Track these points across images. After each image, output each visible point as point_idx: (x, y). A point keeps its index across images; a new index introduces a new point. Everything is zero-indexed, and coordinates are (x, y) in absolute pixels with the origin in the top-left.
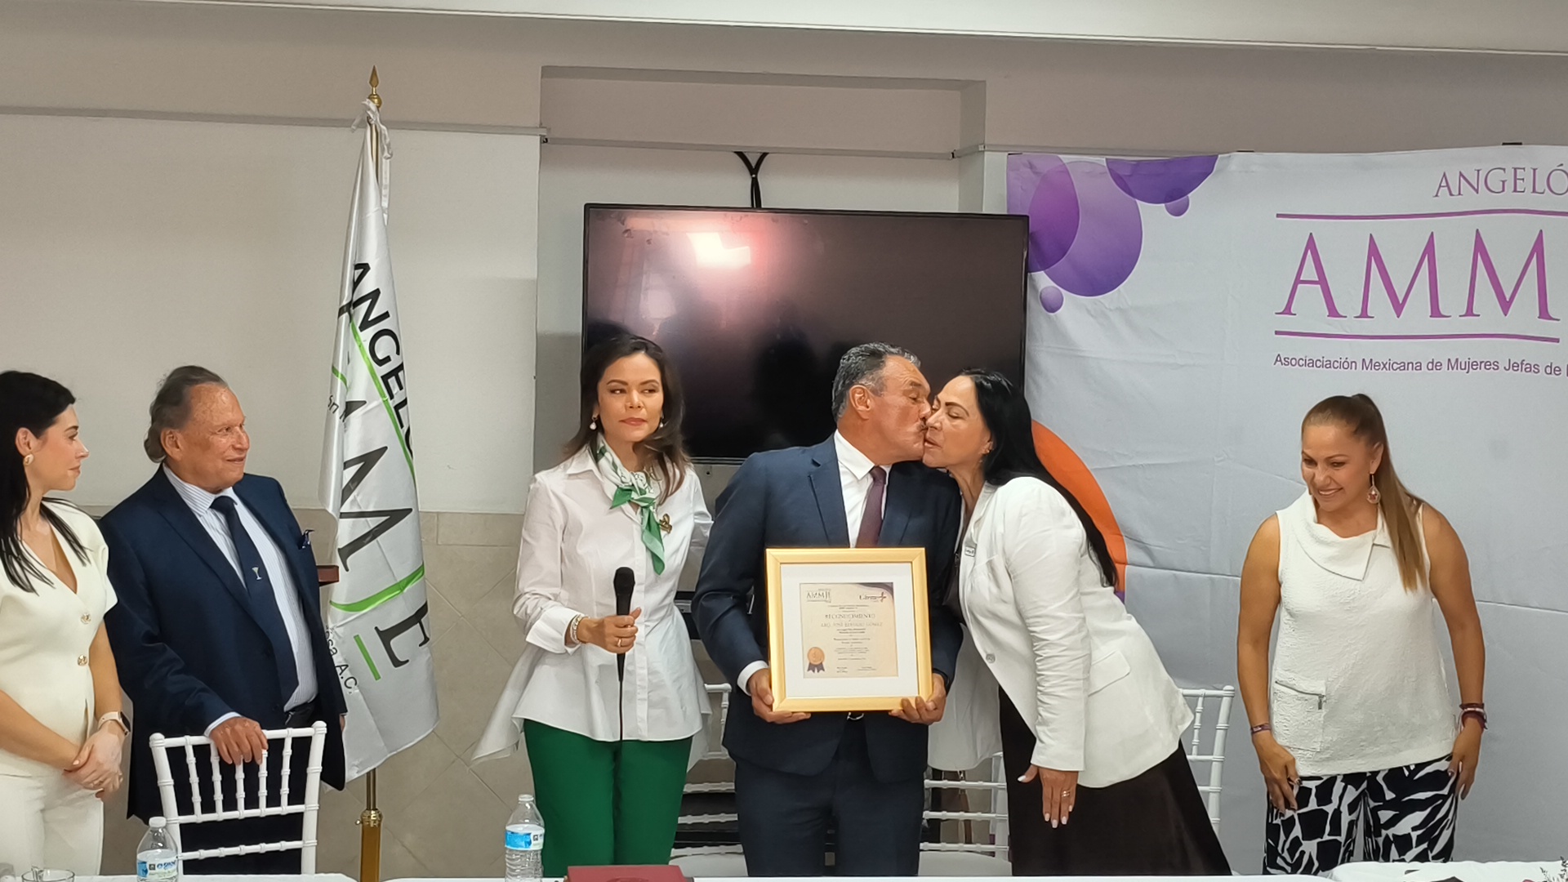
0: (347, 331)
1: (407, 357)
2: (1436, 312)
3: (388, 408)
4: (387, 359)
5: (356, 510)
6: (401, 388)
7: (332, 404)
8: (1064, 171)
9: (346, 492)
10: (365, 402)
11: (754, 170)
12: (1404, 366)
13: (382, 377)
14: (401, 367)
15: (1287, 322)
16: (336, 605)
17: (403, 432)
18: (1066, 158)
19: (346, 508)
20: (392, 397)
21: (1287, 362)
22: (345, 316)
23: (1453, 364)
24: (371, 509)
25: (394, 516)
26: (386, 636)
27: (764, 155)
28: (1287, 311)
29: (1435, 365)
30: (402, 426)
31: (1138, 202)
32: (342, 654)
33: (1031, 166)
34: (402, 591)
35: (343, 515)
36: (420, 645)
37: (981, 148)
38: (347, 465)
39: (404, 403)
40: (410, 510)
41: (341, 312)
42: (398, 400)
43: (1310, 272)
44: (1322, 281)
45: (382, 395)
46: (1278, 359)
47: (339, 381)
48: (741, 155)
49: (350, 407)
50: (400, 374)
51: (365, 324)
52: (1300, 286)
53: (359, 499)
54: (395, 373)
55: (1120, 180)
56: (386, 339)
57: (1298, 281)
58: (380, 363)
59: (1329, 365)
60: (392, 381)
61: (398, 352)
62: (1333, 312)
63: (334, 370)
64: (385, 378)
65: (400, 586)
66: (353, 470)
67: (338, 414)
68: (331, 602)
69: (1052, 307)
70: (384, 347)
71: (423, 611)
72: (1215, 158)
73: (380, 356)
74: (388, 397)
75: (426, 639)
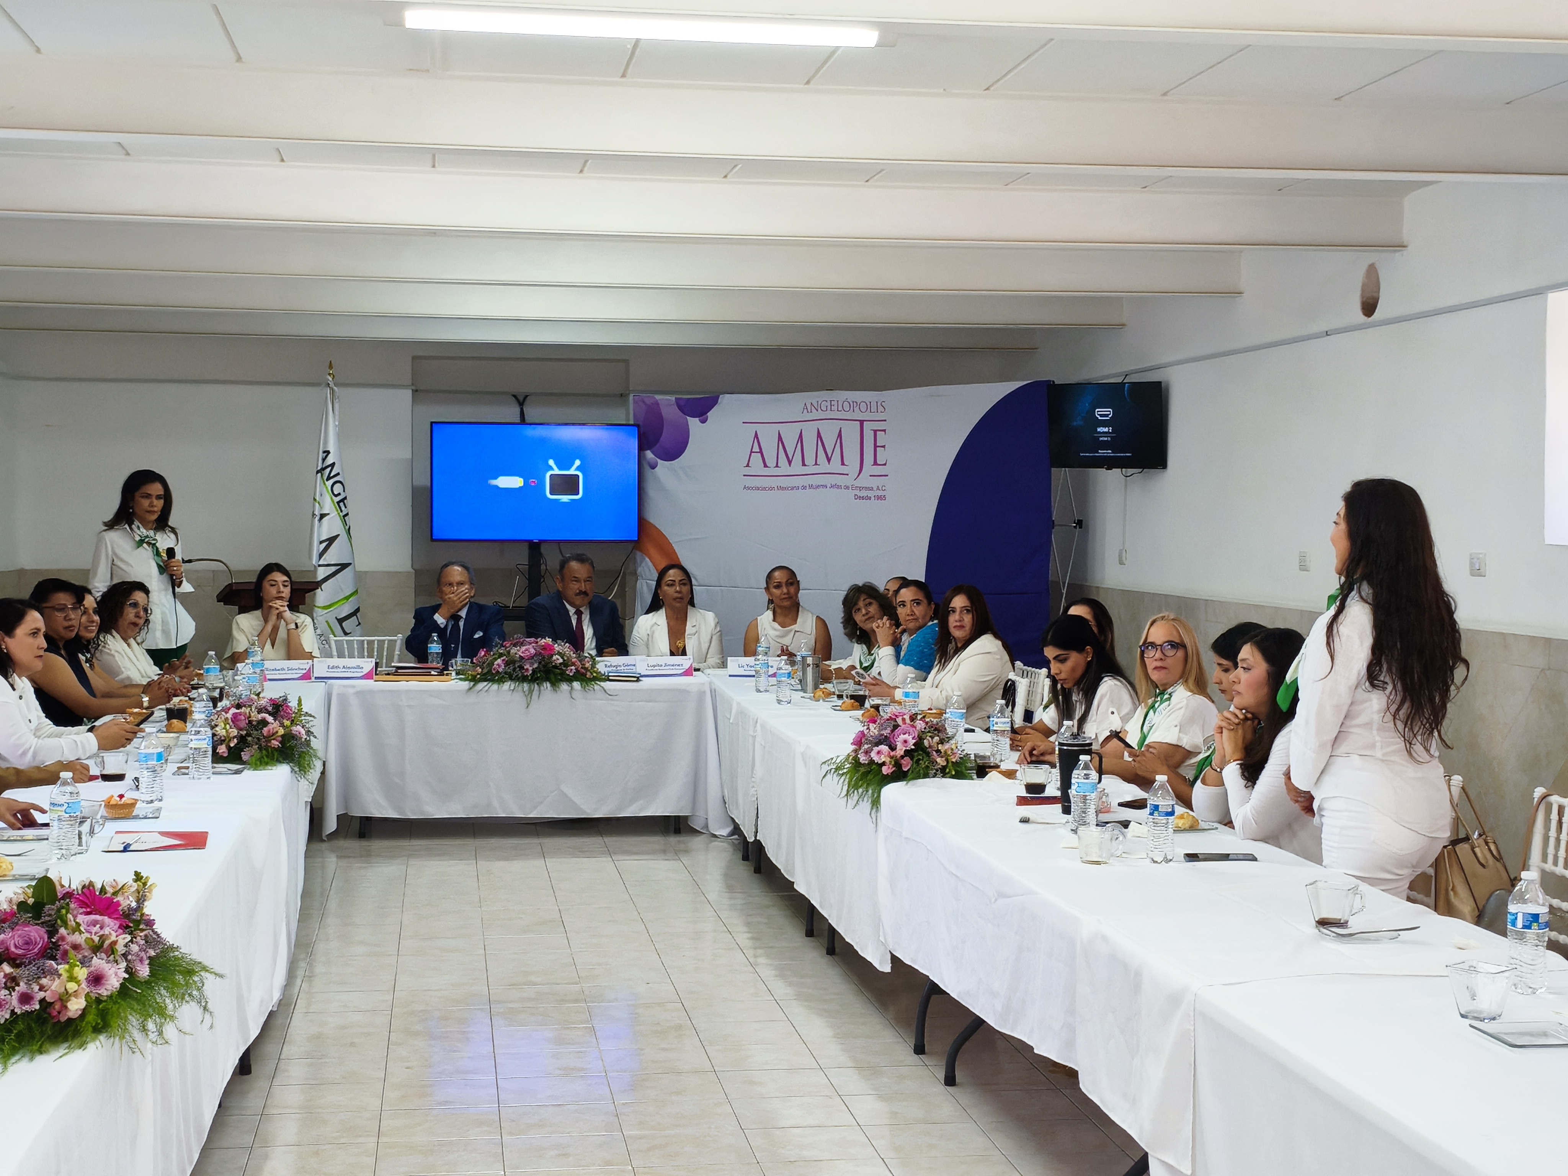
0: (320, 481)
1: (348, 493)
2: (804, 464)
3: (340, 516)
4: (339, 494)
5: (326, 563)
6: (346, 507)
7: (314, 514)
8: (657, 403)
9: (321, 555)
10: (328, 514)
11: (521, 404)
12: (792, 489)
13: (337, 502)
14: (345, 498)
15: (748, 471)
16: (319, 607)
17: (347, 528)
18: (658, 397)
19: (321, 562)
20: (341, 511)
21: (749, 488)
22: (319, 475)
23: (811, 487)
24: (332, 563)
25: (344, 566)
26: (341, 621)
27: (527, 396)
28: (748, 466)
29: (804, 488)
30: (346, 525)
31: (688, 418)
32: (321, 629)
33: (644, 402)
34: (348, 600)
35: (319, 566)
36: (357, 626)
37: (628, 392)
38: (321, 542)
39: (347, 514)
40: (351, 564)
41: (318, 472)
42: (344, 513)
43: (756, 449)
44: (761, 452)
45: (337, 511)
46: (745, 488)
47: (317, 504)
48: (514, 396)
49: (322, 516)
50: (345, 501)
51: (329, 478)
52: (752, 454)
53: (327, 558)
54: (343, 500)
55: (680, 408)
56: (338, 485)
57: (751, 452)
58: (336, 496)
59: (764, 489)
60: (342, 504)
61: (344, 491)
62: (765, 466)
63: (315, 500)
64: (338, 503)
65: (347, 598)
66: (324, 545)
67: (317, 518)
68: (315, 606)
69: (653, 467)
70: (338, 488)
71: (358, 610)
72: (718, 398)
73: (336, 493)
74: (339, 511)
75: (359, 624)
